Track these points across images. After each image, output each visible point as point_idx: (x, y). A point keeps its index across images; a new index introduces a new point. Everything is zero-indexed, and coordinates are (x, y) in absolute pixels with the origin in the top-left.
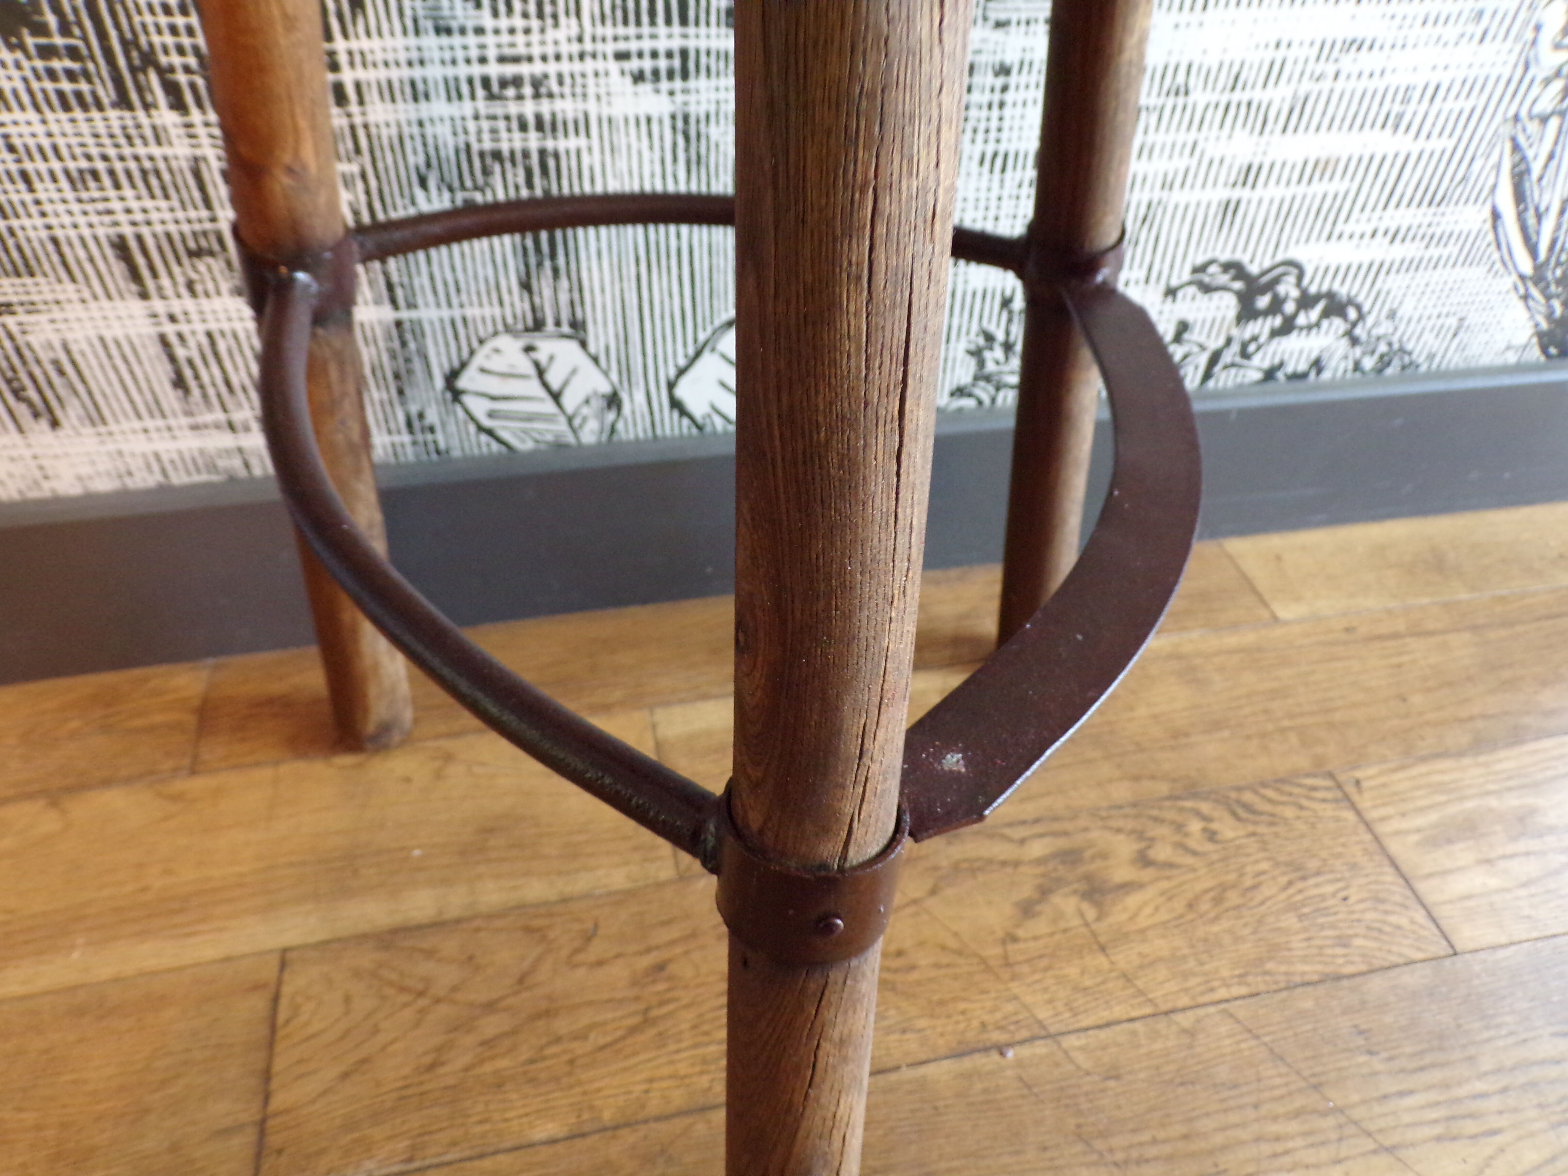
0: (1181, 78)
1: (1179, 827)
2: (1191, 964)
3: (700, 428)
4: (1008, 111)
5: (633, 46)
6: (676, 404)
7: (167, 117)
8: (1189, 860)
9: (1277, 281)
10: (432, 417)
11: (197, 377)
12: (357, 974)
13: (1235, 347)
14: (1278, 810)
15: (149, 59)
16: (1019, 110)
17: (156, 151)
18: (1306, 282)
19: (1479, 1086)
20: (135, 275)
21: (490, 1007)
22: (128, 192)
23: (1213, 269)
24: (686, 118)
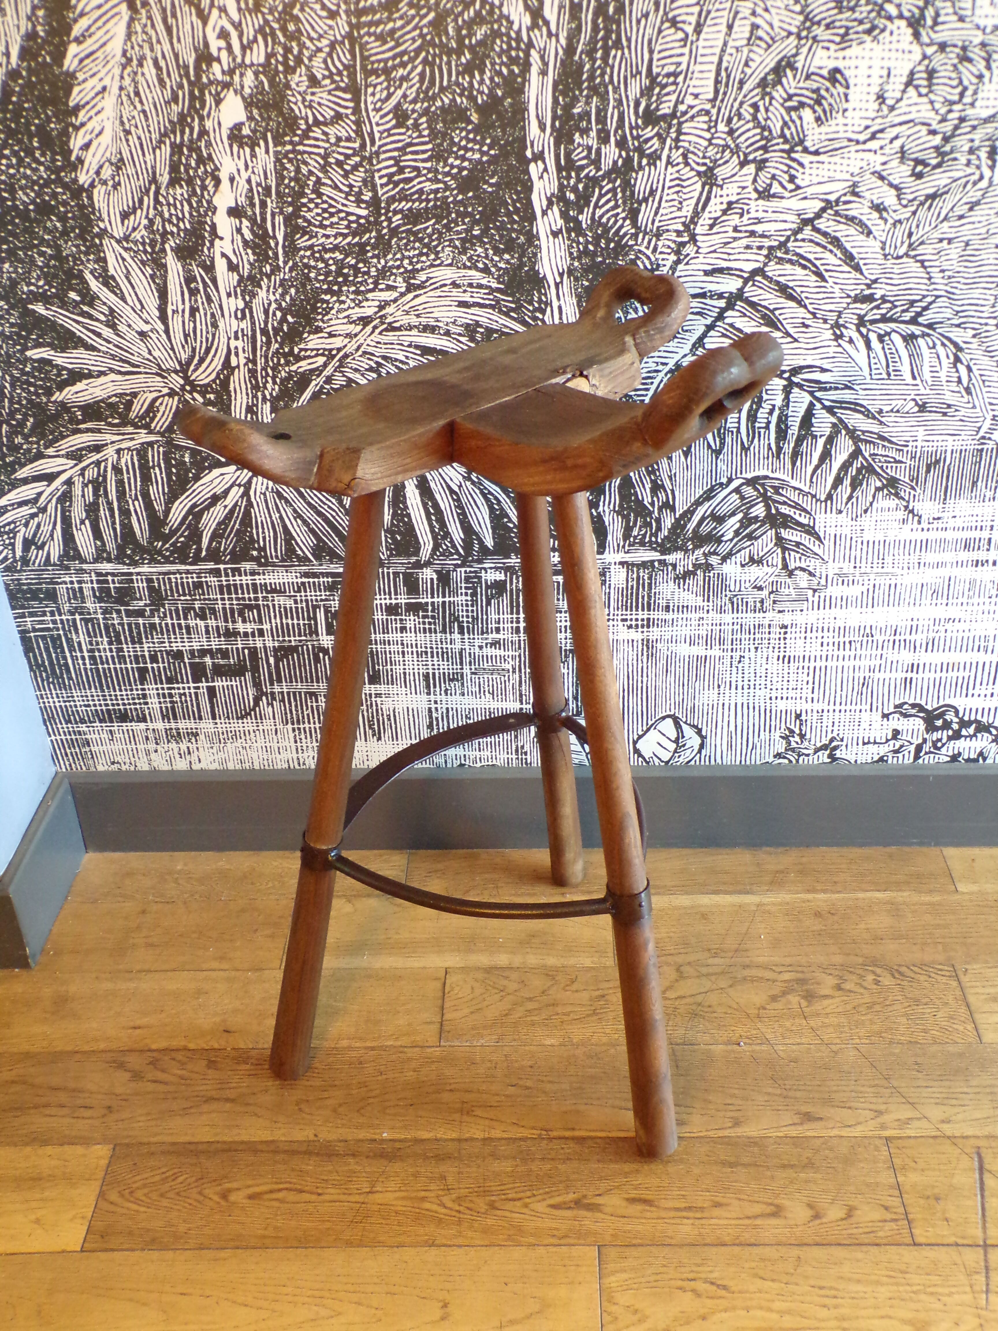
0: (868, 631)
1: (861, 977)
2: (846, 1029)
3: (648, 763)
4: (788, 641)
5: (629, 617)
6: (637, 751)
7: (456, 636)
8: (862, 991)
9: (943, 713)
10: (527, 748)
11: (438, 725)
12: (476, 980)
13: (929, 744)
14: (917, 976)
15: (457, 619)
16: (793, 641)
17: (449, 646)
18: (961, 715)
19: (966, 1090)
20: (428, 687)
21: (530, 999)
22: (435, 659)
23: (906, 707)
24: (648, 640)
